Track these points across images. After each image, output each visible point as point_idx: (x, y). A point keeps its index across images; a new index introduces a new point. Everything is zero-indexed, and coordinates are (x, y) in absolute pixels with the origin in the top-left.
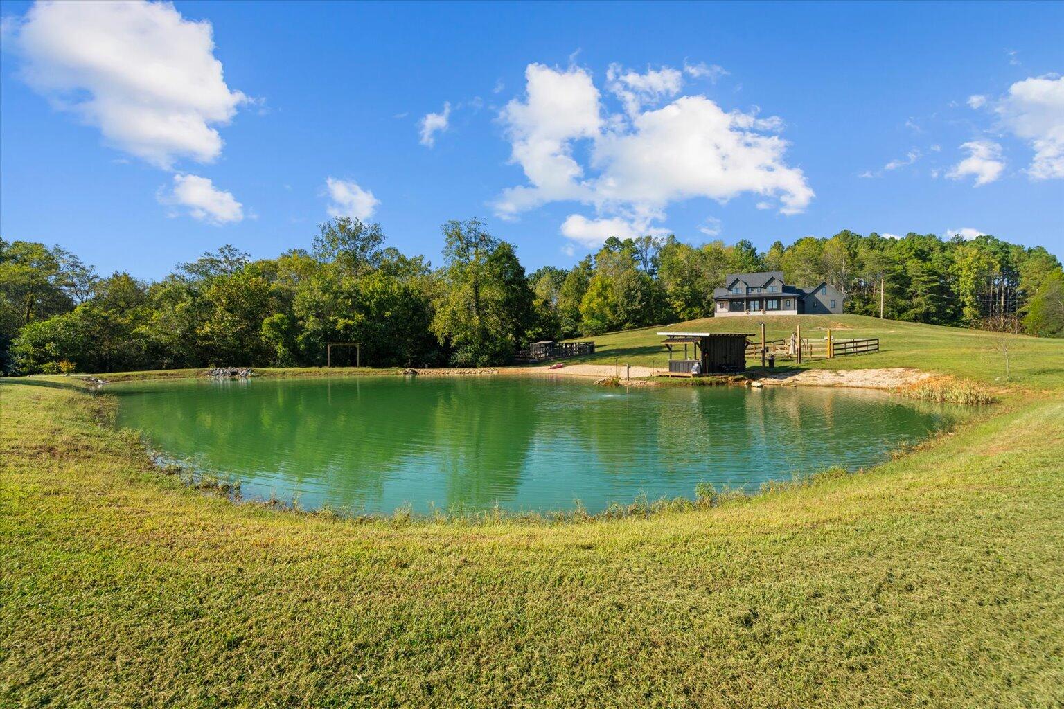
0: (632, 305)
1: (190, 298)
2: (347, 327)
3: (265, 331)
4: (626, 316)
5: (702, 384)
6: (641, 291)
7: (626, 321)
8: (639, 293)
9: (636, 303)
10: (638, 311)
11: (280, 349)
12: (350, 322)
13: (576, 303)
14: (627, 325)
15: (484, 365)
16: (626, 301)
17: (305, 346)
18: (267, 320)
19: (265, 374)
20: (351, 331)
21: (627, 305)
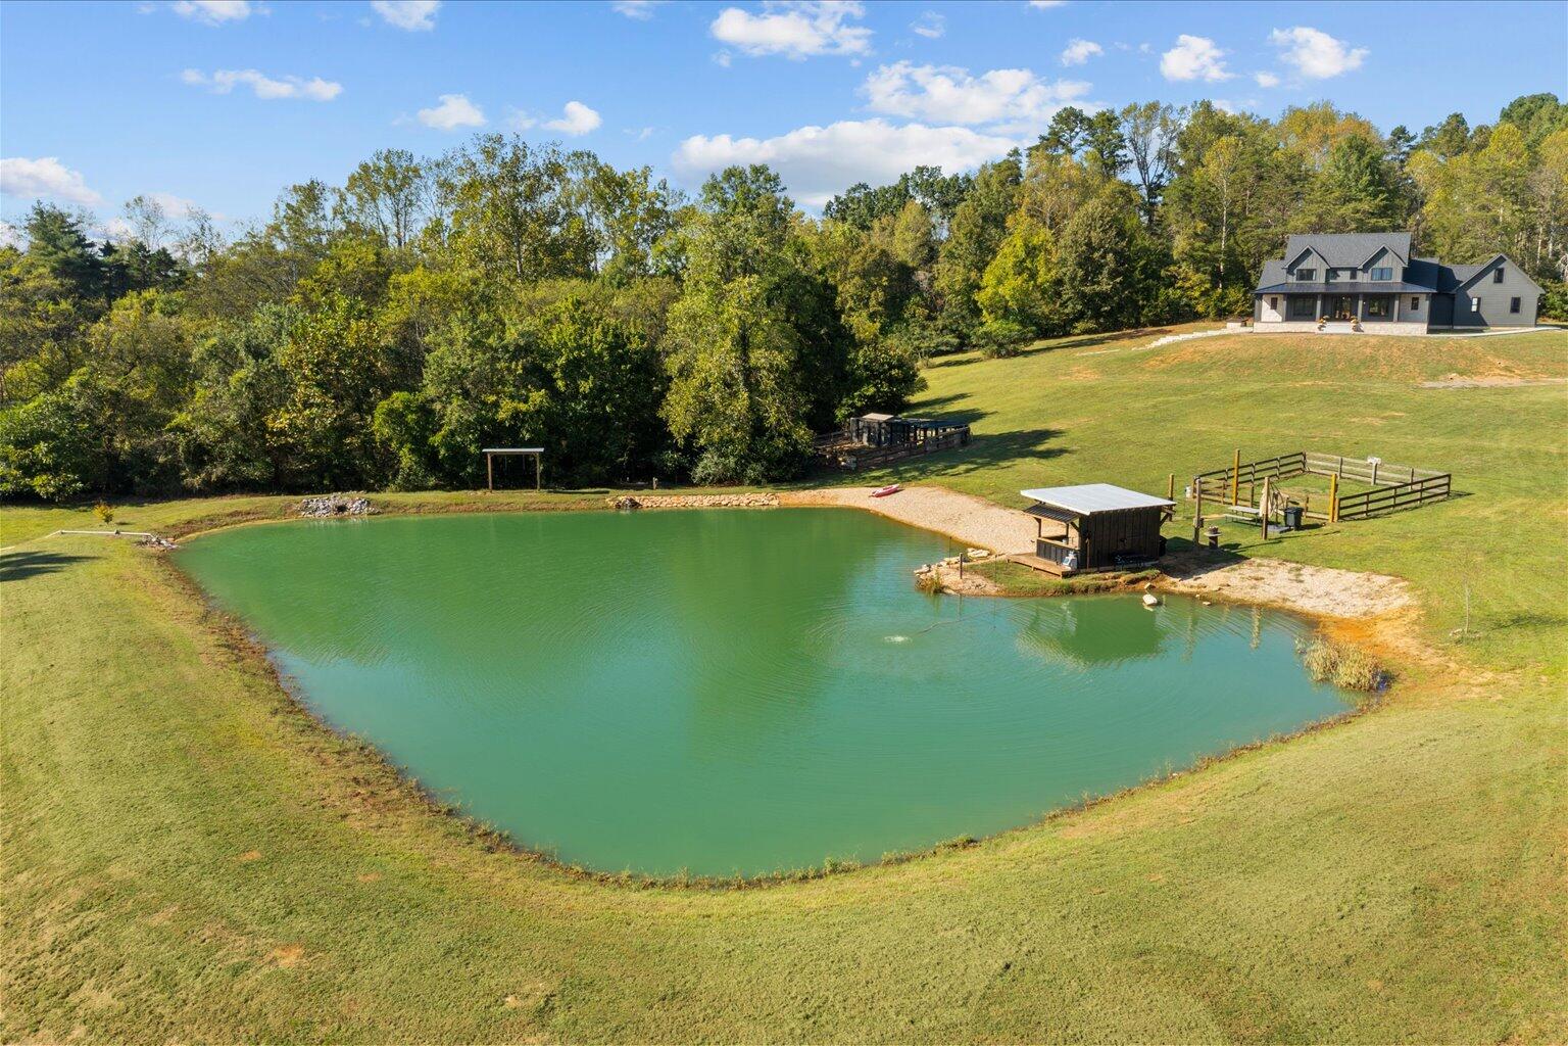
0: (1094, 283)
1: (252, 361)
2: (516, 415)
3: (379, 425)
4: (1079, 307)
5: (1071, 591)
6: (1116, 253)
7: (1080, 316)
8: (1110, 256)
9: (1104, 277)
10: (1104, 297)
11: (406, 459)
12: (523, 407)
13: (973, 275)
14: (1081, 326)
15: (756, 482)
16: (1081, 273)
17: (447, 451)
18: (383, 406)
19: (390, 509)
20: (523, 421)
21: (1084, 281)
